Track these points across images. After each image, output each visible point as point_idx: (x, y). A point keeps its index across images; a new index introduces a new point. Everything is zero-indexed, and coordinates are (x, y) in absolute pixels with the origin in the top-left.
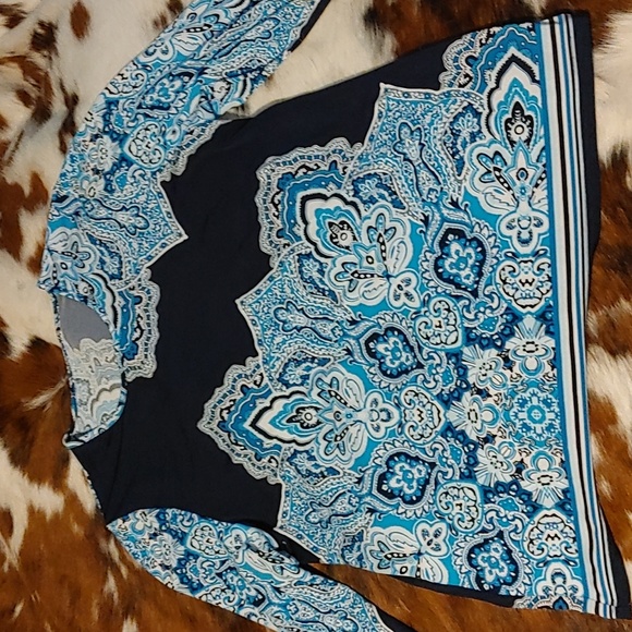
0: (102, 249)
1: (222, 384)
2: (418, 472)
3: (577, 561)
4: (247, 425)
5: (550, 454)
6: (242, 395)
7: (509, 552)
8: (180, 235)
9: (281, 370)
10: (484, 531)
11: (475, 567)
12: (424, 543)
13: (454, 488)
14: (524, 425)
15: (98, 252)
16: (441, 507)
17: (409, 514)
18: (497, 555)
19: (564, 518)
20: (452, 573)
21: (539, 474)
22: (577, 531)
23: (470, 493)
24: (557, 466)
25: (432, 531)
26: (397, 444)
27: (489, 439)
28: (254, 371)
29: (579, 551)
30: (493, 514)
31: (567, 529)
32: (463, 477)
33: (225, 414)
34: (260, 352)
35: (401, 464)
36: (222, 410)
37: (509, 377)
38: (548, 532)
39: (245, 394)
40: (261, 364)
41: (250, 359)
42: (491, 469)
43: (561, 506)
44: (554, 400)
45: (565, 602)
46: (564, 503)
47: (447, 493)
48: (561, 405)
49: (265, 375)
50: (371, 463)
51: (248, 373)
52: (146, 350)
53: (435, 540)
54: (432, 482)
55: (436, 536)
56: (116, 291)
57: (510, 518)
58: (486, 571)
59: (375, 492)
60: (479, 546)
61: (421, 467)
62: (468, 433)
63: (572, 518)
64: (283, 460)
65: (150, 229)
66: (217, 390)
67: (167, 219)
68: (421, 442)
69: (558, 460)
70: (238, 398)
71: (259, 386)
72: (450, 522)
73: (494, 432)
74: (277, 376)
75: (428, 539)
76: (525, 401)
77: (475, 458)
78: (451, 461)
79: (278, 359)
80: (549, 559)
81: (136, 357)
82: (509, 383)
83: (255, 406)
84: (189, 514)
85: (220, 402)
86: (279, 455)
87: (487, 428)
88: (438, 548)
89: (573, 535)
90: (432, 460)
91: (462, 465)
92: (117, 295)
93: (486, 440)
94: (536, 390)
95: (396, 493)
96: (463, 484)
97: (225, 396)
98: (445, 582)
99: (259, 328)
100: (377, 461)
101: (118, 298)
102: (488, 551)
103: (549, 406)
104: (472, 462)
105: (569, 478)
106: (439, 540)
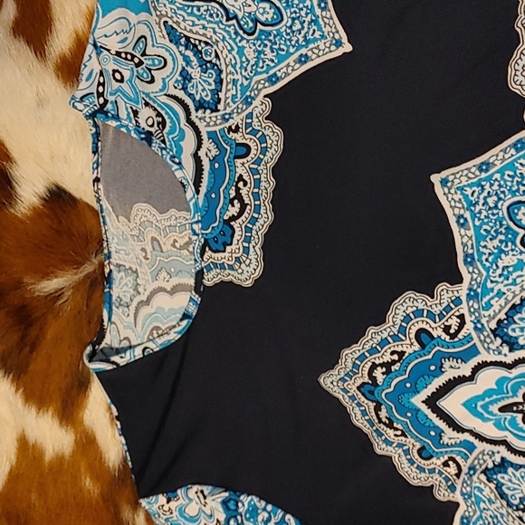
0: (189, 53)
1: (384, 321)
4: (418, 400)
6: (417, 347)
8: (339, 44)
9: (502, 316)
15: (180, 58)
28: (448, 309)
33: (378, 373)
34: (466, 277)
36: (374, 366)
39: (423, 346)
40: (464, 298)
41: (442, 286)
49: (468, 318)
51: (436, 310)
52: (248, 240)
56: (204, 131)
64: (472, 468)
65: (282, 27)
66: (372, 330)
67: (318, 11)
70: (409, 350)
71: (453, 336)
74: (493, 325)
79: (500, 294)
81: (228, 249)
83: (440, 370)
84: (280, 513)
85: (373, 351)
86: (466, 458)
92: (205, 136)
97: (384, 342)
99: (471, 232)
101: (206, 143)
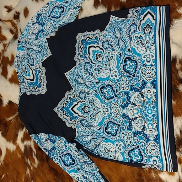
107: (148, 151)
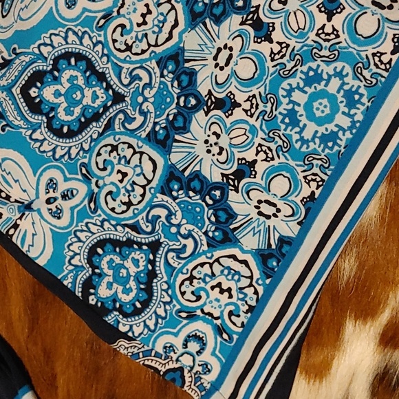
2: (93, 97)
3: (235, 337)
5: (301, 176)
7: (152, 275)
10: (135, 228)
11: (94, 267)
12: (43, 197)
13: (130, 146)
14: (292, 114)
16: (94, 162)
17: (46, 147)
18: (133, 270)
19: (257, 274)
20: (57, 257)
21: (264, 196)
22: (262, 302)
23: (148, 166)
24: (298, 200)
25: (63, 186)
26: (86, 41)
27: (226, 105)
29: (247, 328)
30: (163, 213)
31: (250, 291)
32: (152, 138)
35: (75, 73)
37: (318, 26)
38: (222, 279)
42: (200, 149)
43: (263, 256)
44: (364, 100)
45: (183, 377)
46: (271, 256)
47: (114, 148)
48: (371, 114)
50: (33, 48)
53: (60, 201)
54: (104, 121)
55: (64, 197)
57: (183, 231)
58: (106, 280)
59: (16, 91)
60: (116, 243)
61: (100, 92)
62: (200, 78)
63: (268, 281)
68: (122, 56)
69: (306, 191)
72: (96, 190)
73: (240, 97)
75: (51, 194)
76: (318, 78)
77: (187, 121)
78: (148, 106)
80: (199, 312)
82: (312, 36)
87: (233, 87)
88: (57, 214)
89: (253, 303)
90: (122, 90)
91: (162, 121)
93: (219, 104)
94: (348, 69)
95: (45, 108)
96: (146, 148)
98: (41, 262)
100: (45, 50)
102: (124, 258)
103: (351, 104)
104: (181, 123)
105: (305, 225)
106: (66, 205)
107: (192, 289)
